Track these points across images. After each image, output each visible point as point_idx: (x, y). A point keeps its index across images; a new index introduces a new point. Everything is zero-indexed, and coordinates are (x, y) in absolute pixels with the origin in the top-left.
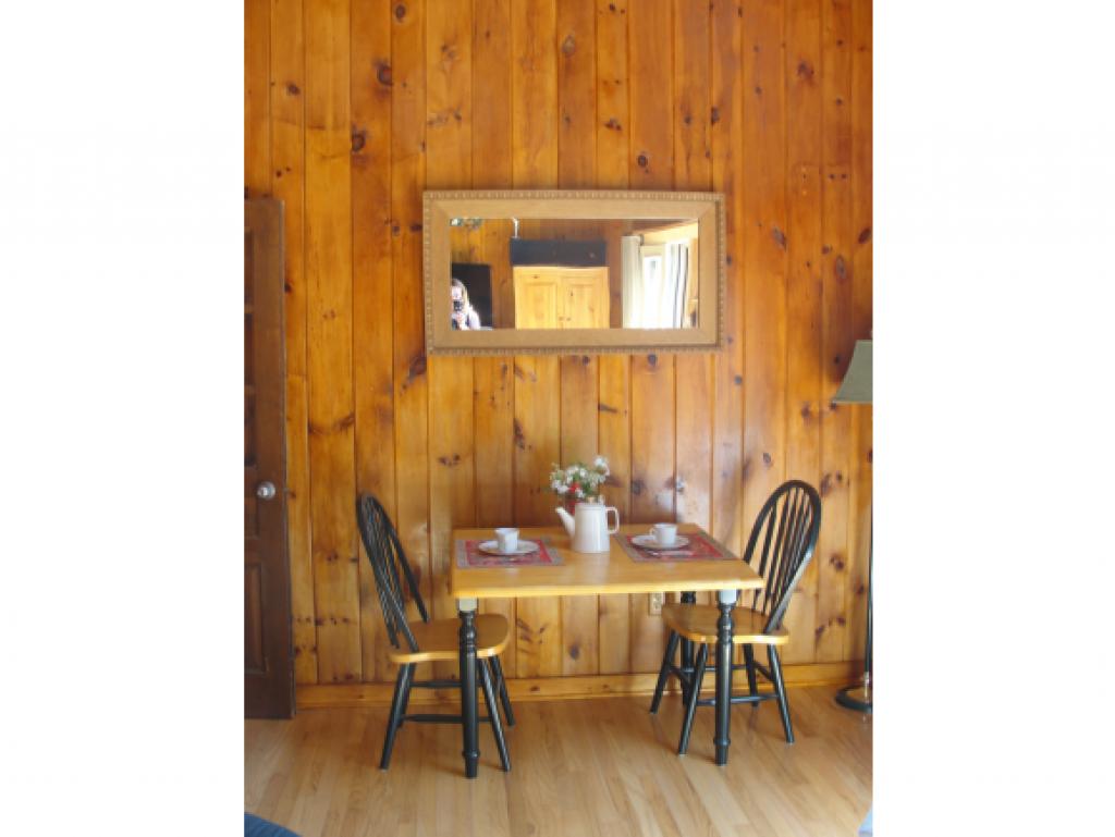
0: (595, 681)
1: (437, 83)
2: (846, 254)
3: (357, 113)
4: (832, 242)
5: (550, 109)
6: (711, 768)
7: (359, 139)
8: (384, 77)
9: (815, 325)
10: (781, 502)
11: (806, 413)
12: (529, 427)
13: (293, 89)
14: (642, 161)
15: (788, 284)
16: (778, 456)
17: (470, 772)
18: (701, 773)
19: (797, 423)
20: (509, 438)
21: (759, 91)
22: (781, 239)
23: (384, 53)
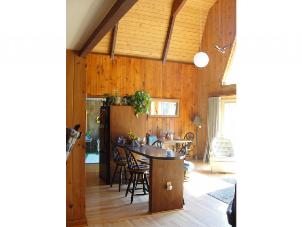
1: (149, 85)
2: (192, 106)
3: (140, 88)
4: (191, 105)
5: (162, 89)
8: (144, 83)
10: (187, 135)
11: (188, 125)
12: (159, 127)
13: (133, 85)
14: (171, 95)
15: (187, 110)
16: (185, 130)
19: (187, 126)
20: (156, 128)
21: (184, 87)
22: (186, 105)
23: (144, 81)
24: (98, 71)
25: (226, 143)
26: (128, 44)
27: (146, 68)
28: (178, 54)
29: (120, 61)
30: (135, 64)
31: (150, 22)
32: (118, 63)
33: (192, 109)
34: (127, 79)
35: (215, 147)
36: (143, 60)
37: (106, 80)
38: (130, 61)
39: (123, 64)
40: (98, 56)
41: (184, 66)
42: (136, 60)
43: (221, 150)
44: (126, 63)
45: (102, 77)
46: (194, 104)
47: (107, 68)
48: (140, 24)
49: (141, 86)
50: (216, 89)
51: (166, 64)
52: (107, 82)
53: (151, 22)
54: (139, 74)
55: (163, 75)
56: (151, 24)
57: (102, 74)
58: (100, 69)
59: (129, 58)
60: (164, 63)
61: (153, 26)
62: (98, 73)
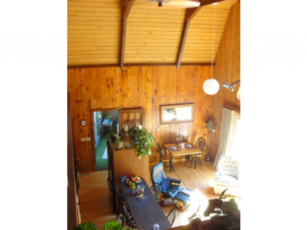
0: (178, 160)
1: (162, 92)
2: (208, 109)
3: (152, 96)
4: (206, 108)
5: (175, 94)
6: (194, 169)
7: (153, 99)
8: (156, 91)
9: (204, 117)
12: (171, 132)
13: (145, 94)
14: (185, 100)
15: (201, 113)
16: (199, 132)
17: (171, 172)
18: (194, 170)
19: (201, 129)
20: (169, 133)
21: (199, 91)
22: (200, 108)
23: (156, 89)
24: (108, 84)
25: (234, 162)
26: (138, 53)
27: (159, 76)
28: (194, 55)
29: (130, 71)
30: (146, 72)
31: (161, 28)
32: (128, 73)
33: (207, 111)
34: (138, 88)
35: (222, 165)
36: (156, 67)
37: (117, 92)
38: (141, 70)
39: (134, 74)
40: (107, 68)
41: (200, 67)
42: (148, 68)
43: (227, 168)
44: (137, 73)
45: (112, 89)
46: (210, 107)
47: (117, 80)
48: (150, 32)
49: (154, 94)
50: (231, 100)
51: (180, 68)
52: (118, 94)
53: (163, 29)
54: (151, 82)
55: (177, 81)
56: (163, 30)
57: (112, 87)
58: (109, 82)
59: (139, 67)
60: (178, 68)
61: (164, 32)
62: (108, 86)
